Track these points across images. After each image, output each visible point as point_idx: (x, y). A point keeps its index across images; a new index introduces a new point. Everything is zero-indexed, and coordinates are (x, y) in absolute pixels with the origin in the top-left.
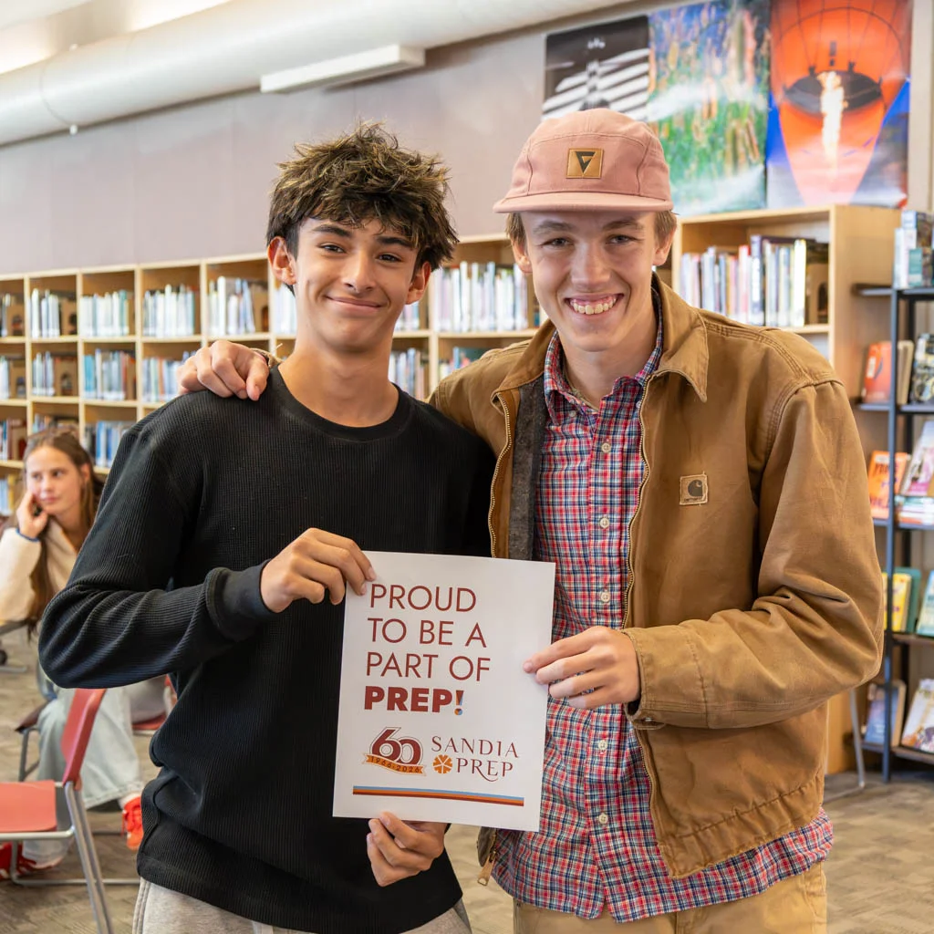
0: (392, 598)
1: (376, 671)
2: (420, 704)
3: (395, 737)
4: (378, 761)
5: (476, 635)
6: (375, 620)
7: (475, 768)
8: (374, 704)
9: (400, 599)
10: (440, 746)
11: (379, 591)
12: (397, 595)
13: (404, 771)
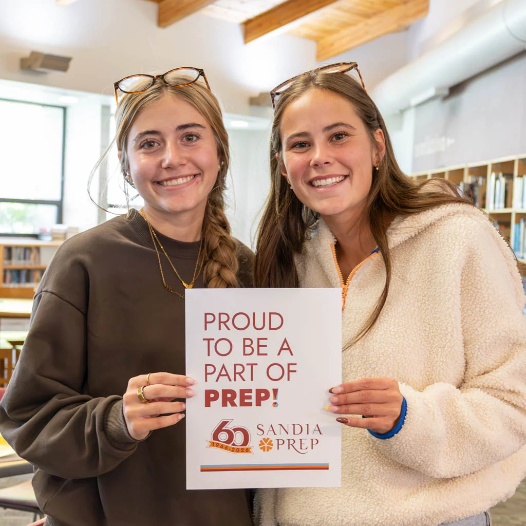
0: (220, 322)
1: (212, 378)
2: (246, 401)
3: (229, 427)
4: (217, 445)
5: (285, 347)
6: (209, 340)
7: (290, 445)
8: (212, 403)
9: (226, 323)
10: (263, 432)
11: (210, 318)
12: (224, 320)
13: (238, 452)
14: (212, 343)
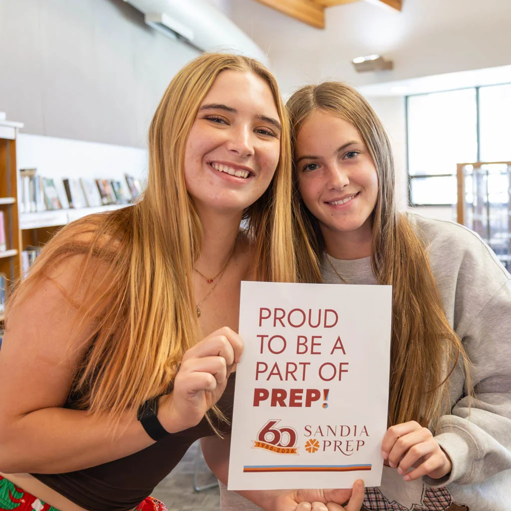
0: (275, 318)
1: (263, 377)
2: (296, 401)
3: (276, 427)
4: (263, 446)
5: (339, 345)
6: (263, 337)
7: (337, 447)
8: (261, 402)
9: (282, 320)
10: (310, 432)
11: (265, 313)
12: (279, 316)
13: (283, 452)
14: (266, 340)
